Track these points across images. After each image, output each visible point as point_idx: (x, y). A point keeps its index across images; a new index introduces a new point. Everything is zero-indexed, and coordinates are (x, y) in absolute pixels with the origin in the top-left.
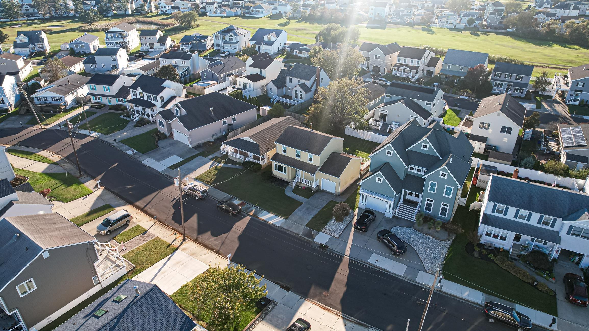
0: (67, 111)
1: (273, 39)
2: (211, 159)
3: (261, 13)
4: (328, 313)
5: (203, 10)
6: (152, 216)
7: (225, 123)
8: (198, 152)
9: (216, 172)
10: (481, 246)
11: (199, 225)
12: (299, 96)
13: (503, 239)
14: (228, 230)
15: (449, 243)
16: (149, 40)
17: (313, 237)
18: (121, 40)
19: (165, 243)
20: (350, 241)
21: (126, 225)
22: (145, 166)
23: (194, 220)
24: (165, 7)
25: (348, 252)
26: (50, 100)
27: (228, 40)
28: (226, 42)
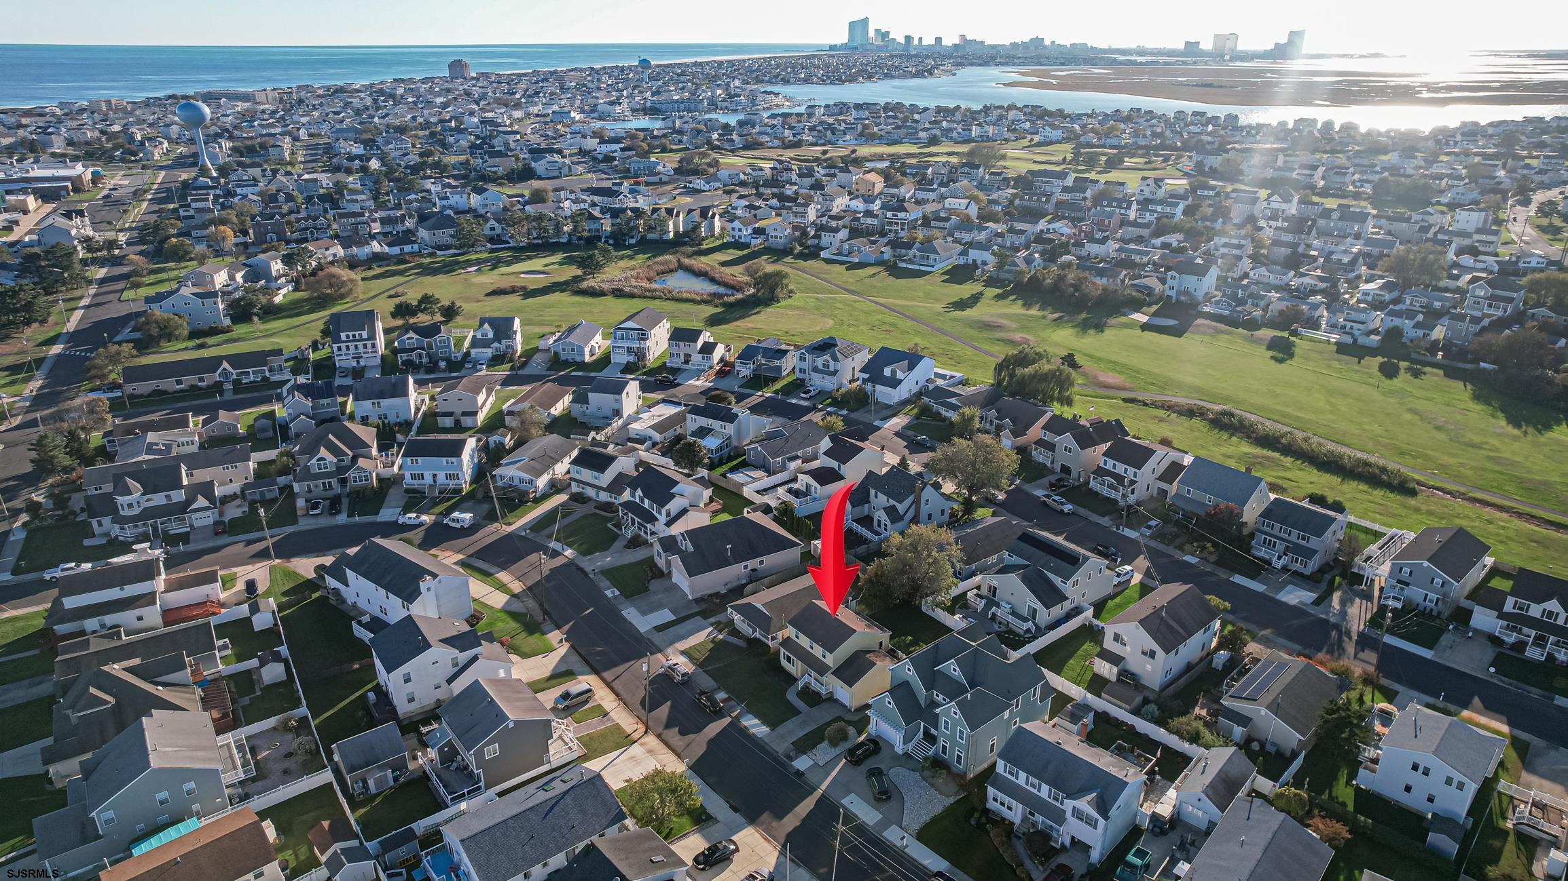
0: (538, 501)
1: (900, 375)
2: (712, 625)
3: (931, 262)
4: (766, 844)
5: (816, 241)
6: (617, 695)
7: (746, 567)
8: (697, 609)
9: (712, 645)
10: (986, 811)
11: (669, 717)
12: (883, 526)
13: (1010, 808)
14: (699, 729)
15: (952, 800)
16: (683, 348)
17: (791, 759)
18: (635, 345)
19: (624, 731)
20: (834, 774)
21: (587, 701)
22: (624, 619)
23: (664, 711)
24: (740, 230)
25: (824, 787)
26: (516, 482)
27: (821, 367)
28: (815, 369)
